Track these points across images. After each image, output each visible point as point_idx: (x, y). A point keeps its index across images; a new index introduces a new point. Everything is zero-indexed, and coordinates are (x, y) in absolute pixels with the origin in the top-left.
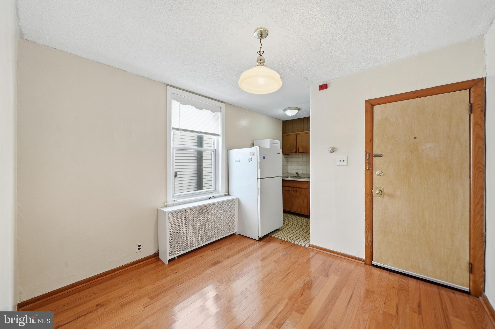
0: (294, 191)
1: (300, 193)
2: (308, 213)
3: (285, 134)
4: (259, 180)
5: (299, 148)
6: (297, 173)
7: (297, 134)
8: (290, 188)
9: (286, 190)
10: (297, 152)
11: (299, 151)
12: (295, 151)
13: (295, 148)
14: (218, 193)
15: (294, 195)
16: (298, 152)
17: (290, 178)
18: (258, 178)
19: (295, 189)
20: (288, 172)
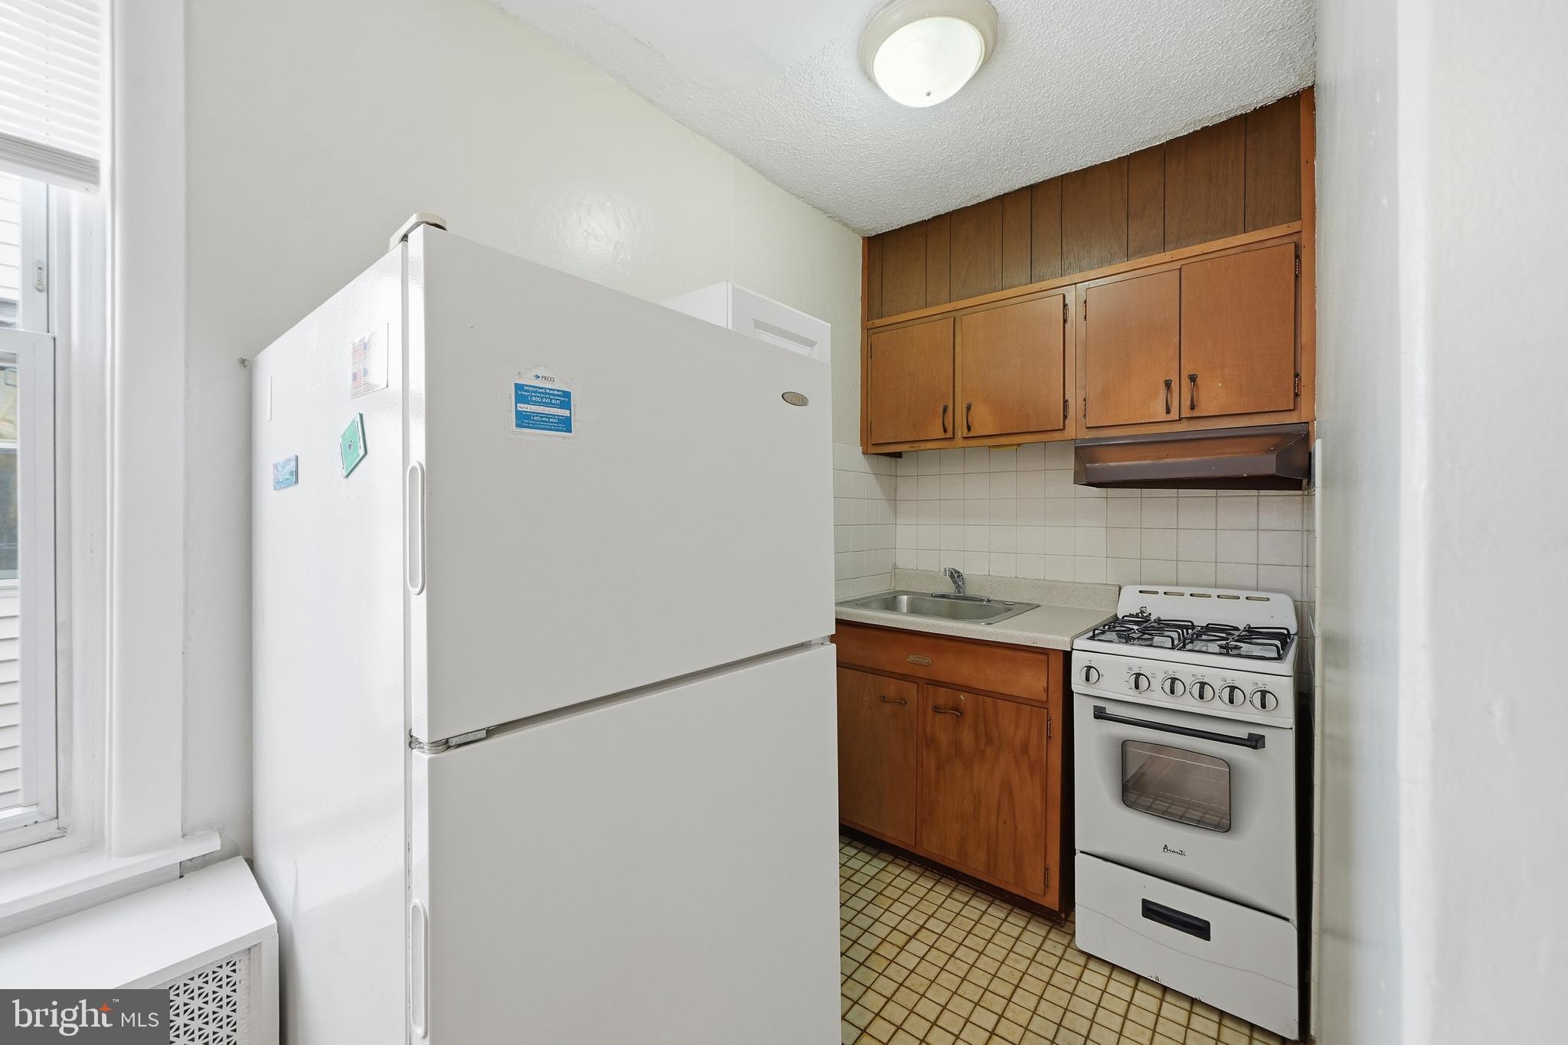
0: (936, 709)
1: (982, 727)
2: (1046, 886)
3: (878, 322)
4: (422, 758)
5: (969, 408)
6: (955, 576)
7: (957, 315)
8: (911, 690)
9: (884, 699)
10: (959, 434)
11: (969, 429)
12: (945, 431)
13: (945, 410)
14: (94, 844)
15: (943, 737)
16: (962, 430)
17: (914, 610)
18: (412, 742)
19: (943, 696)
20: (895, 567)
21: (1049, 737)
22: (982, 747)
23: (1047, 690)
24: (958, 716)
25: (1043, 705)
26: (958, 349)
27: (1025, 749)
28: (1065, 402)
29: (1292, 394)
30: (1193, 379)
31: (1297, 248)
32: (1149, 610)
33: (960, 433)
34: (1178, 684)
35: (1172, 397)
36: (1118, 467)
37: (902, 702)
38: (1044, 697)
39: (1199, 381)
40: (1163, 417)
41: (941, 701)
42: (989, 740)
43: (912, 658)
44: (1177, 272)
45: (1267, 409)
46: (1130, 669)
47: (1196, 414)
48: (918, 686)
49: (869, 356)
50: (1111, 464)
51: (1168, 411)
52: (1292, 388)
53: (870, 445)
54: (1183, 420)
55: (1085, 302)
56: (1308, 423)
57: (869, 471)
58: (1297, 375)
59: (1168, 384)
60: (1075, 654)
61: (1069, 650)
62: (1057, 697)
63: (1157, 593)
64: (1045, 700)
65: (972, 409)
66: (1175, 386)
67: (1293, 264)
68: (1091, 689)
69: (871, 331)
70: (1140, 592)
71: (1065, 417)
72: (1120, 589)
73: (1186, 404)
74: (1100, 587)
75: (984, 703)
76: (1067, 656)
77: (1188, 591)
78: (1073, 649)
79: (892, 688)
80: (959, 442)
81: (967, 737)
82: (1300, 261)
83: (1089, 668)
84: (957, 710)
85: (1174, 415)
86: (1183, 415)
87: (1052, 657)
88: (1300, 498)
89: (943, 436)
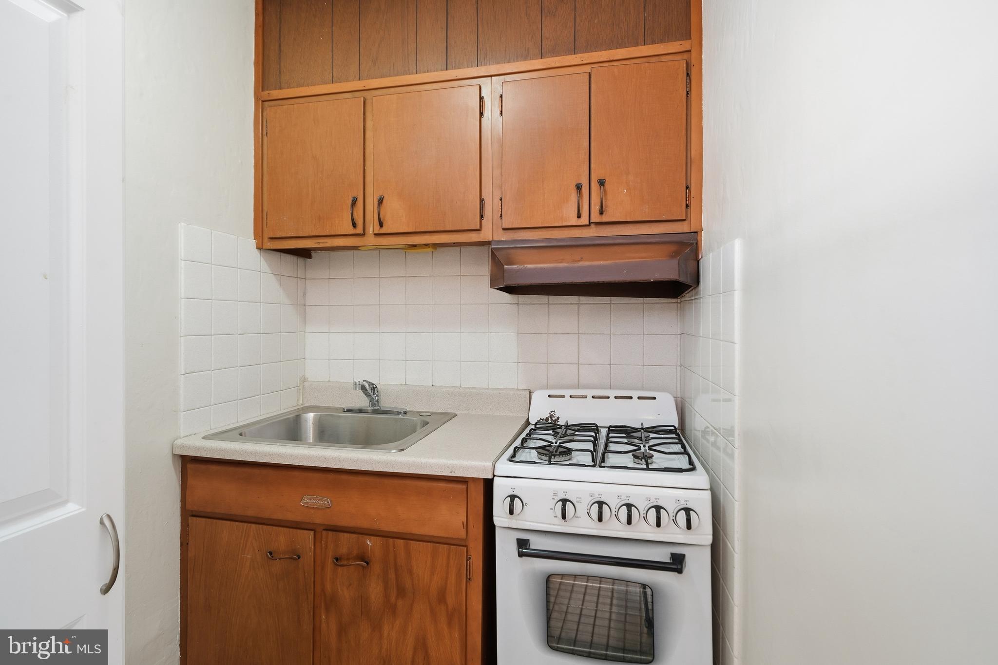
21: (469, 579)
22: (393, 600)
23: (466, 526)
24: (363, 567)
25: (462, 543)
26: (369, 134)
27: (442, 598)
28: (482, 200)
29: (684, 206)
30: (602, 183)
31: (688, 66)
32: (557, 415)
33: (371, 229)
34: (605, 508)
35: (582, 201)
36: (536, 269)
37: (295, 556)
38: (463, 534)
39: (607, 186)
40: (574, 221)
41: (343, 550)
42: (401, 592)
43: (307, 500)
44: (588, 74)
45: (664, 218)
46: (555, 494)
47: (605, 219)
48: (315, 533)
49: (265, 133)
50: (529, 266)
51: (579, 216)
52: (685, 200)
53: (266, 240)
54: (593, 225)
55: (501, 96)
56: (697, 232)
57: (268, 270)
58: (687, 187)
59: (579, 188)
60: (497, 481)
61: (490, 477)
62: (477, 531)
63: (563, 397)
64: (464, 536)
65: (384, 201)
66: (585, 190)
67: (685, 81)
68: (514, 521)
69: (266, 104)
70: (549, 396)
71: (482, 217)
72: (530, 393)
73: (596, 208)
74: (512, 392)
75: (394, 547)
76: (488, 485)
77: (590, 393)
78: (494, 476)
79: (282, 539)
80: (370, 240)
81: (375, 590)
82: (690, 79)
83: (513, 497)
84: (364, 559)
85: (584, 220)
86: (593, 220)
87: (471, 485)
88: (675, 305)
89: (352, 231)
